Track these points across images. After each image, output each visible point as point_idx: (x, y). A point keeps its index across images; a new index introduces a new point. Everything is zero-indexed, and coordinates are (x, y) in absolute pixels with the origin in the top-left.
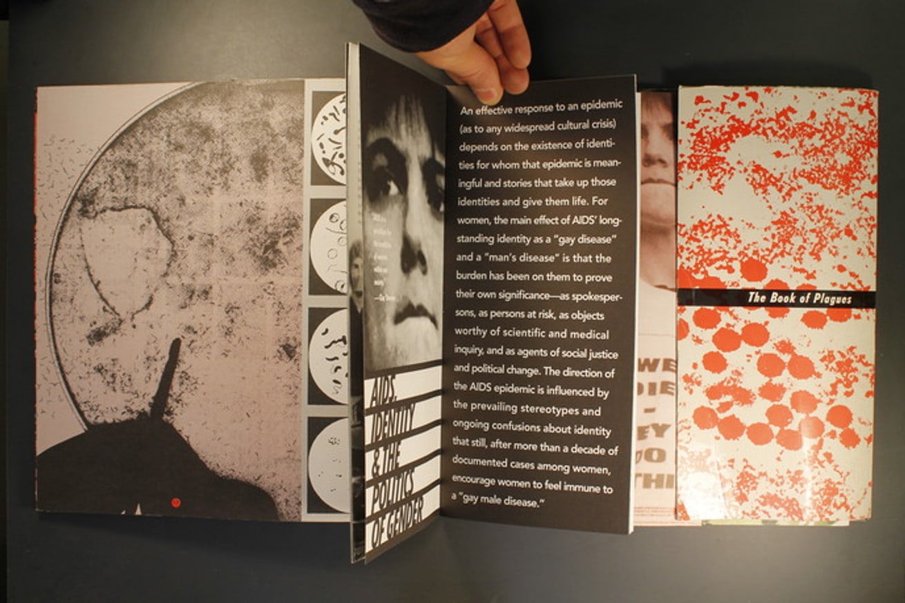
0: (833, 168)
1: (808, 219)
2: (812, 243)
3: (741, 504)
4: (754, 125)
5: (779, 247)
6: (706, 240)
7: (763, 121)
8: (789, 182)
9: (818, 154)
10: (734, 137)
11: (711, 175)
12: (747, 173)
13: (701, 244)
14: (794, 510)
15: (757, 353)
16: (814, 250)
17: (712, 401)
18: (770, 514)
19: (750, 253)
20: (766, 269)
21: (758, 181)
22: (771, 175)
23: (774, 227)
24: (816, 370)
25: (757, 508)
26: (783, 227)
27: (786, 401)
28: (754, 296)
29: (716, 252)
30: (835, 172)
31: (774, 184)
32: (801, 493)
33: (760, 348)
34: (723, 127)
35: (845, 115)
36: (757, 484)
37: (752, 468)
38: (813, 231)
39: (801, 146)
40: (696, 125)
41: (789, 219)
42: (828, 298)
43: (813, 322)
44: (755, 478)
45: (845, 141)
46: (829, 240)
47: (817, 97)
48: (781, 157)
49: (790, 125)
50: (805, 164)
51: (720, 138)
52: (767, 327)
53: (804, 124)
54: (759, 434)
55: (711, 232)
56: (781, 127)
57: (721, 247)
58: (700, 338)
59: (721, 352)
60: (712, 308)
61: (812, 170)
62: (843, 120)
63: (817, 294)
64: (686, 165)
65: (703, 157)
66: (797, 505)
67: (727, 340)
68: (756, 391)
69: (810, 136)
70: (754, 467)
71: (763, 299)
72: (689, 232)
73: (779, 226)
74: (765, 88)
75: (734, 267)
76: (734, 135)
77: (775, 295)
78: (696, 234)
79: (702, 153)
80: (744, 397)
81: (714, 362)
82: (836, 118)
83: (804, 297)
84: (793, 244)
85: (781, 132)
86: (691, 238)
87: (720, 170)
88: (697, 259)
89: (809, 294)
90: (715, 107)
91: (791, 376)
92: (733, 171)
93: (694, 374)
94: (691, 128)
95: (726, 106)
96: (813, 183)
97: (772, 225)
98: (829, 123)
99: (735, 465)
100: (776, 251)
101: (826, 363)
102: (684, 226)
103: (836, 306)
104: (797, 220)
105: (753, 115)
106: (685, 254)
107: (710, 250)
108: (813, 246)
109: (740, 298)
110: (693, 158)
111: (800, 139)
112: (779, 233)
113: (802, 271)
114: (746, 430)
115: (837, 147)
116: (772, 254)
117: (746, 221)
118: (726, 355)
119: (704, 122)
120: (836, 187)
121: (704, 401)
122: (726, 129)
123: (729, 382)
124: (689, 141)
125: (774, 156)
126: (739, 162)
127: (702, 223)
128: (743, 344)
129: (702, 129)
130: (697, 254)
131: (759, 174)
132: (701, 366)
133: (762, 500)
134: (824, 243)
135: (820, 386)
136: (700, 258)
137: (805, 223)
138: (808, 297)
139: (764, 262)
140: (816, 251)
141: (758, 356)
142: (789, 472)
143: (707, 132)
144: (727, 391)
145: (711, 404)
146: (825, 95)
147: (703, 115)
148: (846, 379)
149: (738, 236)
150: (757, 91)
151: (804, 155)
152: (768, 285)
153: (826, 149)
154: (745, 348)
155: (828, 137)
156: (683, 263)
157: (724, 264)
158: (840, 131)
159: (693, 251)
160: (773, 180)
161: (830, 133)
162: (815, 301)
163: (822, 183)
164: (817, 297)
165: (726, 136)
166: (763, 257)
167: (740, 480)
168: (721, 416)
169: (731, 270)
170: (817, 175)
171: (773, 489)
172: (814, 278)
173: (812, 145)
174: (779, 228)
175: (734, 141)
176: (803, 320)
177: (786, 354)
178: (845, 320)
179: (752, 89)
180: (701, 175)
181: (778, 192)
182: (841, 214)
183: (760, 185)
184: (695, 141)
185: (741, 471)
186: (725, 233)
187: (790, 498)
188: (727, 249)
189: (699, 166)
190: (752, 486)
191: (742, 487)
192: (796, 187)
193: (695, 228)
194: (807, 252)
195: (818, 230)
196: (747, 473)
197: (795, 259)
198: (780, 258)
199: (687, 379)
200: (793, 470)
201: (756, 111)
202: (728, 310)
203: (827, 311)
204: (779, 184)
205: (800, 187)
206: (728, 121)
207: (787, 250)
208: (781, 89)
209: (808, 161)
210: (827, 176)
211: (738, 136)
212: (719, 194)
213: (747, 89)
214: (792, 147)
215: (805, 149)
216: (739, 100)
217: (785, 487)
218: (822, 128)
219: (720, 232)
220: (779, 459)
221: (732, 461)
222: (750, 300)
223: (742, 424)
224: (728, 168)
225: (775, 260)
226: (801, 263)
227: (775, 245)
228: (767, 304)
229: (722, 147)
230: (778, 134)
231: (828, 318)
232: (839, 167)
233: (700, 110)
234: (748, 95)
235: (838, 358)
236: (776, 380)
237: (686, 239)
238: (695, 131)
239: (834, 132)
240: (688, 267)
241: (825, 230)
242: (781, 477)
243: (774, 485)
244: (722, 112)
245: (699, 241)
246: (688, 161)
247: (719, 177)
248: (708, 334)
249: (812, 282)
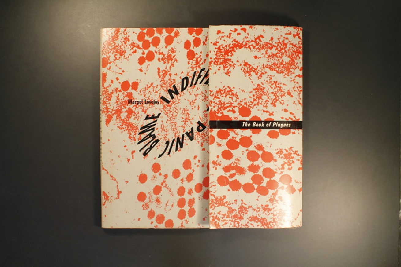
0: (281, 63)
1: (270, 88)
2: (272, 99)
3: (240, 221)
4: (244, 43)
5: (256, 101)
6: (222, 98)
7: (248, 41)
8: (261, 70)
9: (275, 57)
10: (235, 50)
11: (225, 67)
12: (241, 66)
13: (220, 100)
14: (265, 223)
15: (247, 150)
16: (272, 102)
17: (226, 173)
18: (254, 225)
19: (243, 104)
20: (251, 111)
21: (247, 70)
22: (253, 67)
23: (254, 92)
24: (274, 158)
25: (248, 222)
26: (258, 91)
27: (260, 172)
28: (245, 124)
29: (227, 103)
30: (282, 65)
31: (254, 71)
32: (268, 215)
33: (248, 148)
34: (230, 44)
35: (287, 39)
36: (248, 211)
37: (245, 204)
38: (272, 93)
39: (266, 53)
40: (217, 44)
41: (261, 87)
42: (280, 124)
43: (273, 136)
44: (247, 208)
45: (287, 51)
46: (280, 97)
47: (274, 30)
48: (257, 59)
49: (261, 43)
50: (268, 61)
51: (229, 50)
52: (251, 138)
53: (268, 43)
54: (248, 188)
55: (225, 94)
56: (257, 45)
57: (229, 101)
58: (220, 143)
59: (230, 150)
60: (225, 130)
61: (272, 64)
62: (286, 41)
63: (274, 123)
64: (213, 63)
65: (221, 59)
66: (266, 221)
67: (233, 145)
68: (246, 168)
69: (271, 48)
70: (246, 203)
71: (249, 125)
72: (215, 94)
73: (256, 91)
74: (250, 26)
75: (235, 110)
76: (235, 48)
77: (254, 123)
78: (218, 95)
79: (220, 57)
80: (241, 171)
81: (227, 155)
82: (283, 40)
83: (268, 124)
84: (263, 99)
85: (257, 47)
86: (215, 97)
87: (229, 65)
88: (218, 107)
89: (271, 123)
90: (226, 35)
91: (262, 161)
92: (234, 65)
93: (217, 160)
94: (215, 45)
95: (231, 35)
96: (272, 70)
97: (253, 90)
98: (279, 42)
99: (237, 203)
100: (255, 102)
101: (279, 154)
102: (212, 91)
103: (284, 128)
104: (265, 88)
105: (244, 39)
106: (213, 105)
107: (224, 102)
108: (272, 100)
109: (238, 125)
110: (216, 59)
111: (266, 50)
112: (256, 94)
113: (267, 112)
114: (242, 186)
115: (283, 54)
116: (253, 104)
117: (241, 89)
118: (232, 151)
119: (221, 42)
120: (283, 73)
121: (222, 173)
122: (231, 46)
123: (234, 164)
124: (214, 51)
125: (254, 58)
126: (238, 61)
127: (220, 90)
128: (240, 146)
129: (220, 46)
130: (219, 104)
131: (247, 66)
132: (221, 157)
133: (250, 219)
134: (277, 99)
135: (276, 165)
136: (220, 106)
137: (268, 89)
138: (270, 124)
139: (249, 108)
140: (273, 103)
141: (247, 152)
142: (262, 206)
143: (223, 47)
144: (233, 168)
145: (226, 174)
146: (277, 29)
147: (221, 39)
148: (289, 162)
149: (237, 96)
150: (246, 28)
151: (268, 58)
152: (251, 118)
153: (278, 55)
154: (241, 148)
155: (279, 49)
156: (212, 109)
157: (231, 109)
158: (285, 46)
159: (216, 103)
160: (253, 69)
161: (280, 47)
162: (273, 126)
163: (276, 71)
164: (274, 124)
165: (232, 49)
166: (249, 106)
167: (240, 209)
168: (231, 180)
169: (234, 112)
170: (274, 67)
171: (255, 214)
172: (273, 115)
173: (272, 53)
174: (256, 92)
175: (235, 51)
176: (268, 135)
177: (260, 151)
178: (288, 134)
179: (244, 27)
180: (220, 67)
181: (256, 75)
182: (285, 85)
183: (247, 72)
184: (217, 52)
185: (240, 205)
186: (231, 95)
187: (263, 218)
188: (232, 102)
189: (219, 63)
190: (245, 212)
191: (240, 213)
192: (264, 73)
193: (217, 92)
194: (269, 103)
195: (274, 92)
196: (243, 206)
197: (264, 106)
198: (257, 106)
199: (214, 163)
200: (264, 205)
201: (245, 37)
202: (233, 131)
203: (279, 130)
204: (256, 71)
205: (266, 73)
206: (232, 42)
207: (260, 102)
208: (257, 26)
209: (270, 60)
210: (279, 67)
211: (237, 49)
212: (228, 76)
213: (241, 27)
214: (262, 54)
215: (268, 55)
216: (238, 32)
217: (261, 212)
218: (276, 45)
219: (229, 94)
220: (257, 200)
221: (236, 201)
222: (243, 126)
223: (240, 184)
224: (232, 64)
225: (255, 107)
226: (267, 108)
227: (254, 100)
228: (251, 128)
229: (230, 54)
230: (256, 48)
231: (280, 134)
232: (284, 63)
233: (219, 37)
234: (242, 29)
235: (285, 152)
236: (256, 163)
237: (213, 97)
238: (217, 47)
239: (282, 47)
240: (214, 111)
241: (278, 93)
242: (259, 208)
243: (255, 211)
244: (229, 38)
245: (219, 98)
246: (214, 61)
247: (228, 68)
248: (224, 142)
249: (272, 117)
